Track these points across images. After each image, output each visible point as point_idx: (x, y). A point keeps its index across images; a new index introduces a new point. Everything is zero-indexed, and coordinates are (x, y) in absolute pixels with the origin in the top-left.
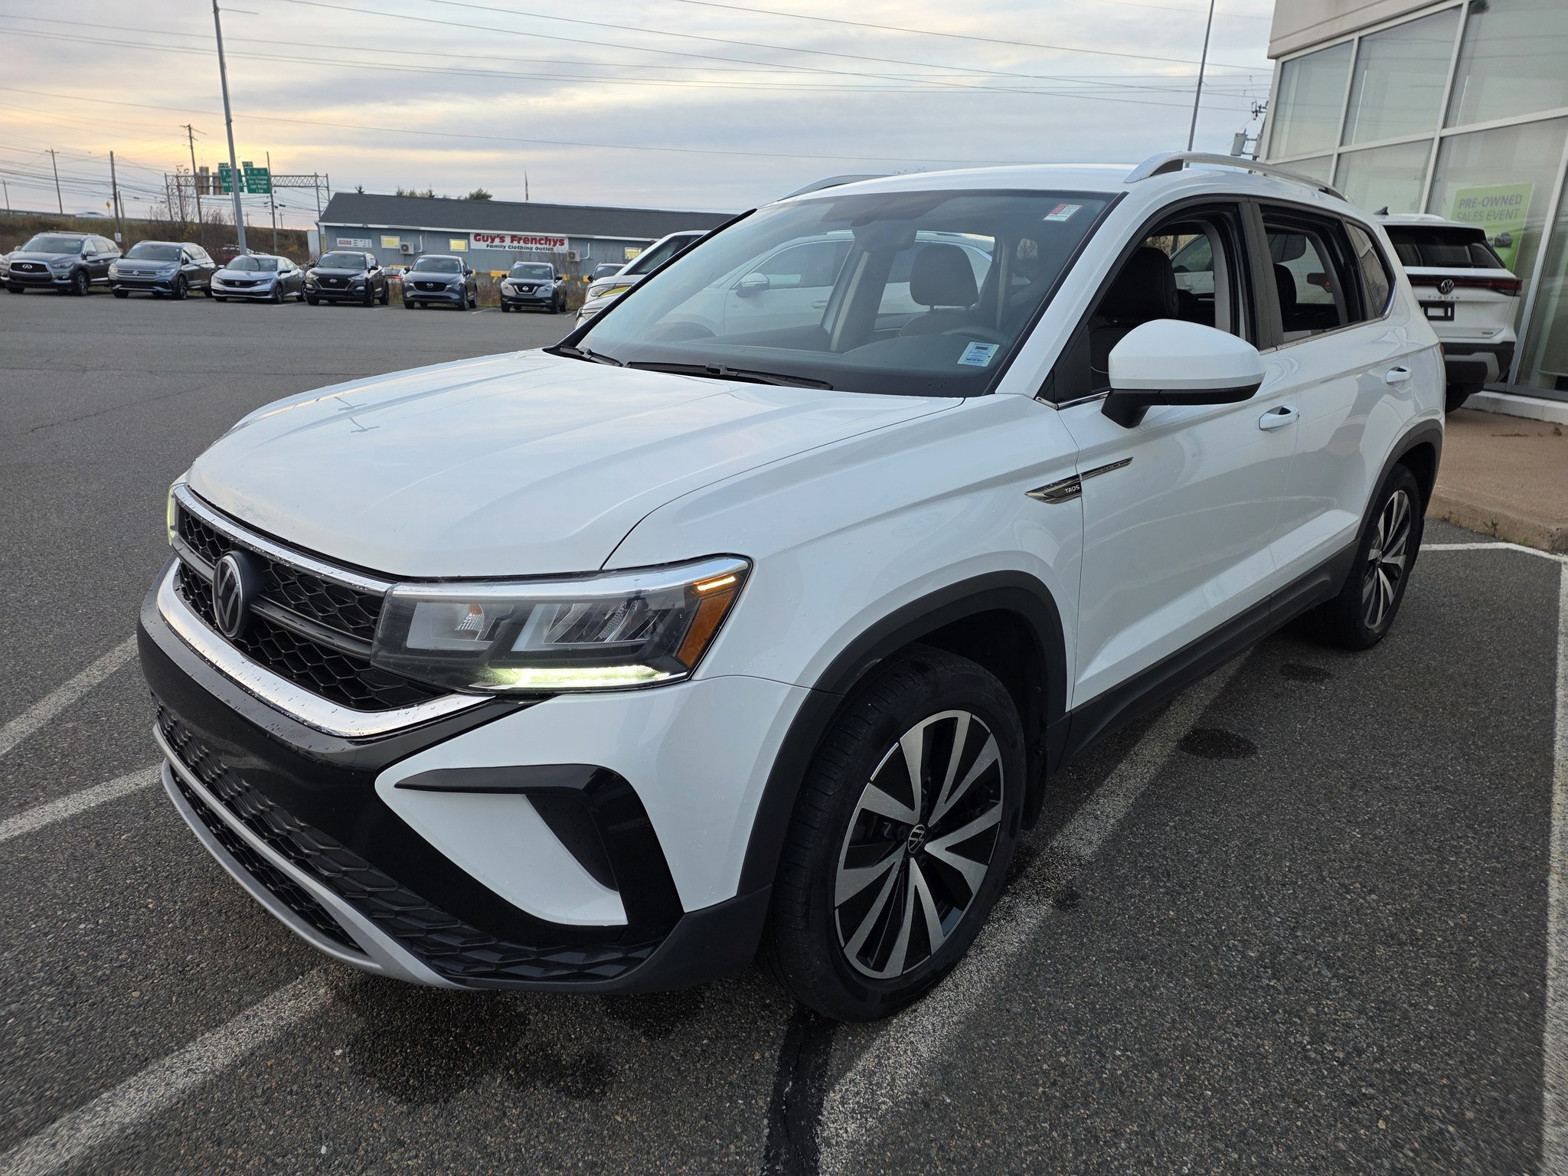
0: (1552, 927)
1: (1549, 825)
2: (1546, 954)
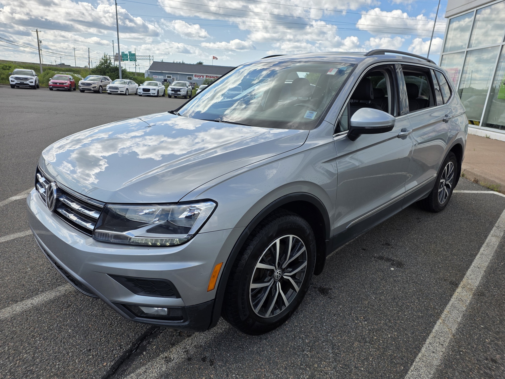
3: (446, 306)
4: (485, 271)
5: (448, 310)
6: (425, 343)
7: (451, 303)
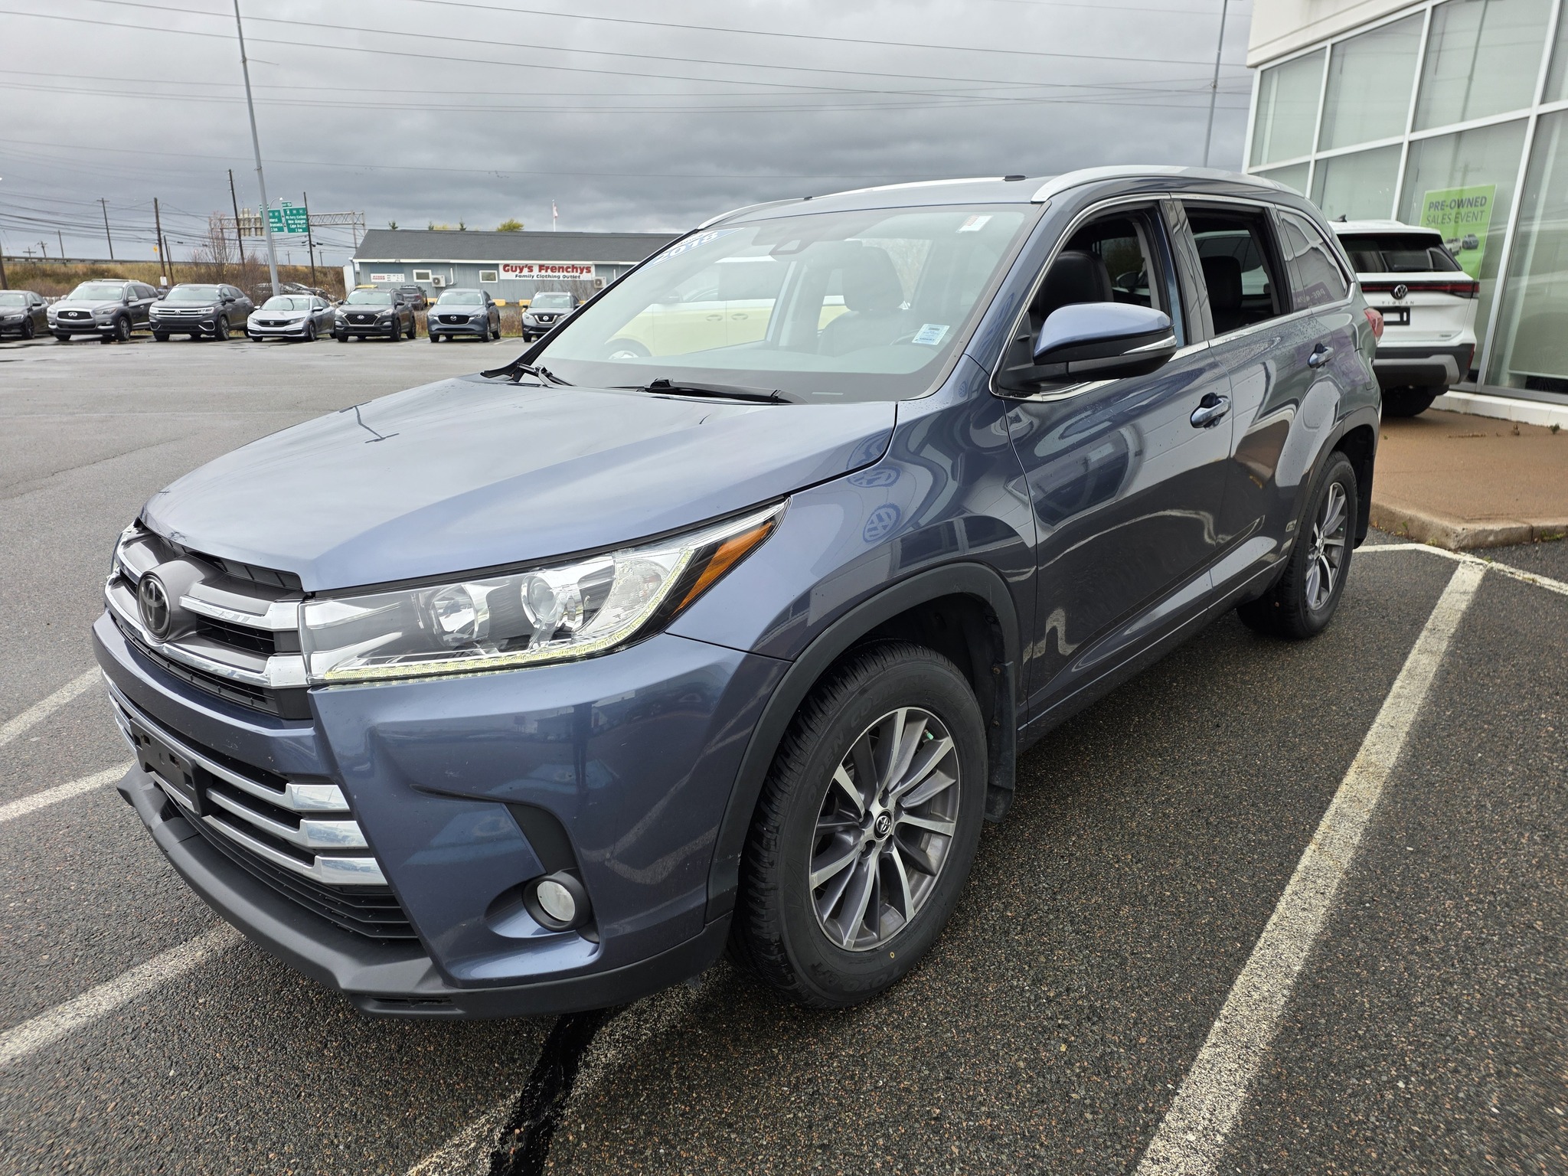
0: (1289, 890)
1: (1329, 802)
2: (1273, 911)
3: (1322, 816)
4: (1408, 733)
5: (1328, 822)
6: (1282, 895)
7: (1332, 808)
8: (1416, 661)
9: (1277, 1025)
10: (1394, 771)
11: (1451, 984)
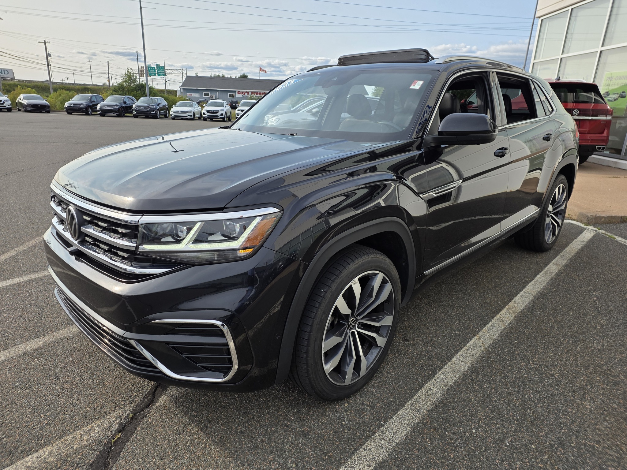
0: (460, 353)
1: (490, 321)
2: (450, 361)
3: (485, 326)
4: (534, 296)
5: (486, 329)
6: (456, 355)
7: (491, 323)
8: (550, 268)
9: (434, 404)
10: (522, 311)
11: (511, 395)
